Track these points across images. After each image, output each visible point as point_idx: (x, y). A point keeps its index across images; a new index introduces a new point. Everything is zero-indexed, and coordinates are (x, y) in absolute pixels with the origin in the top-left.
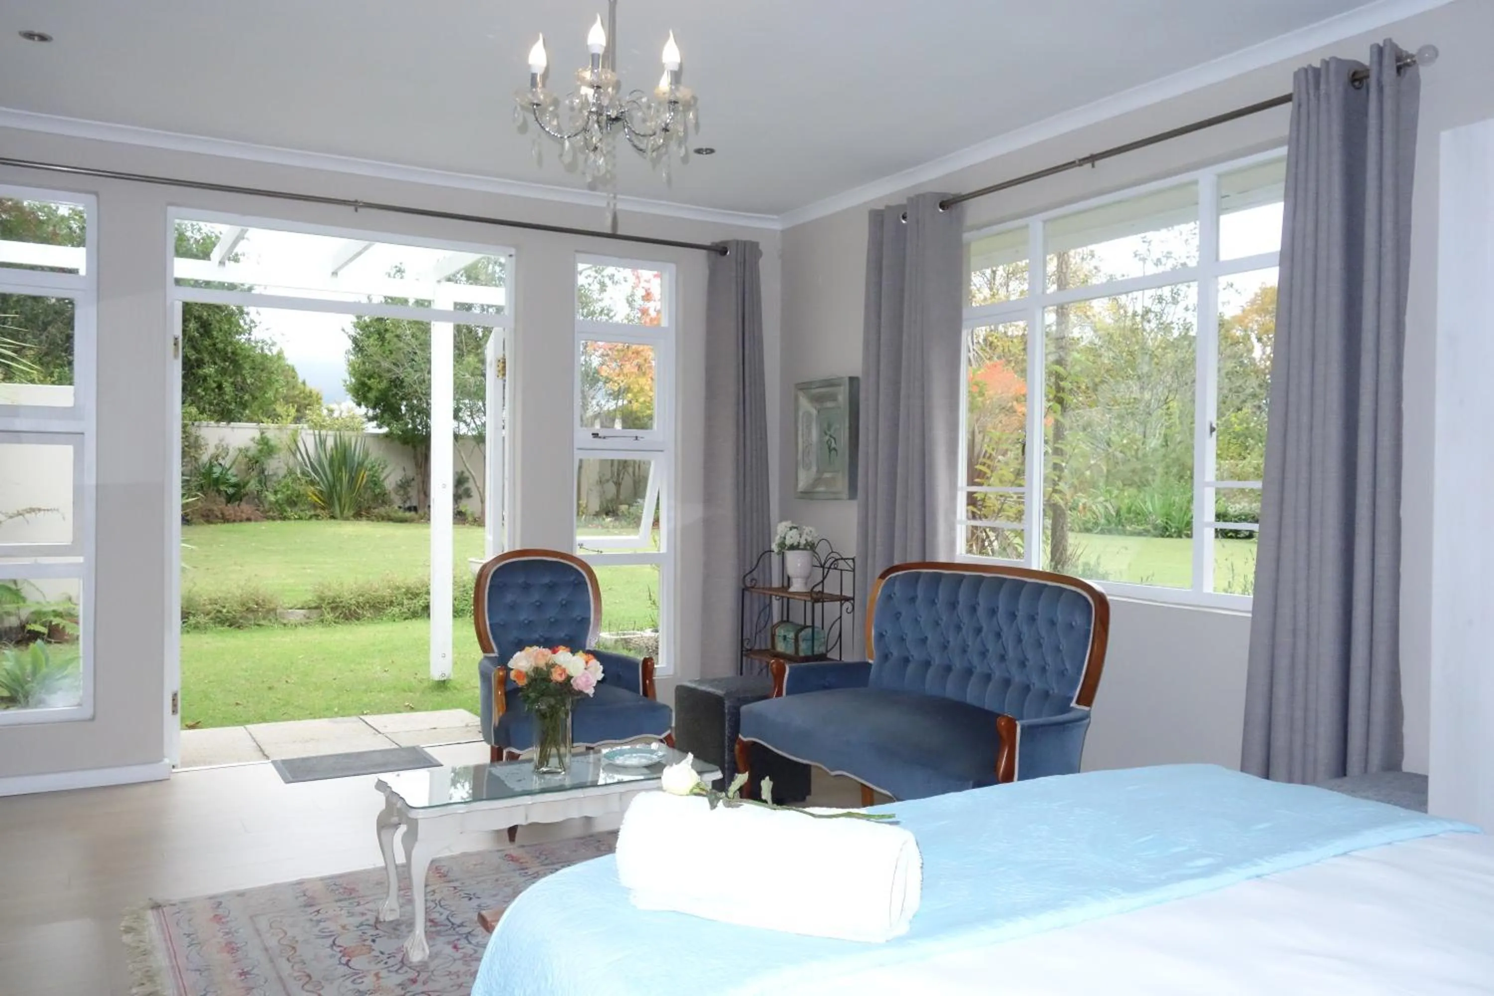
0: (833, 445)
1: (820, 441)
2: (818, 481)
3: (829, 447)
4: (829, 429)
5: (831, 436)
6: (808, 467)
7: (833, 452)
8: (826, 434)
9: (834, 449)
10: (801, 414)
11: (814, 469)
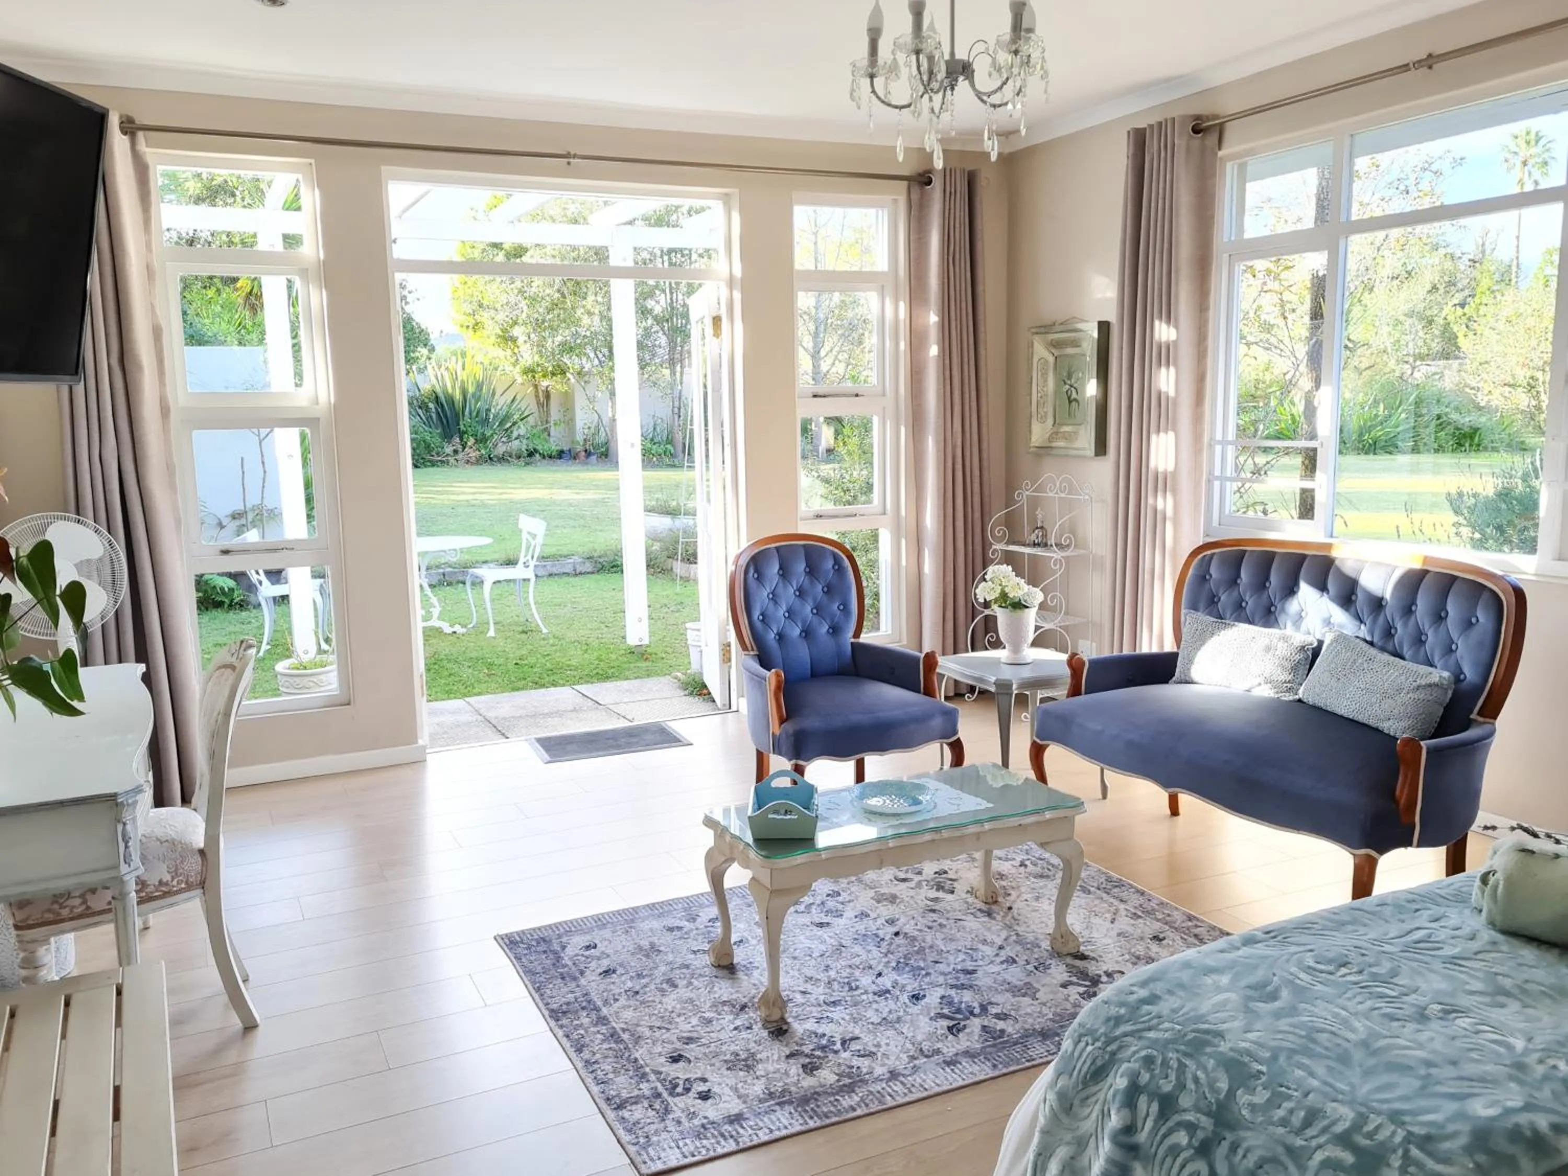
0: (1074, 395)
1: (1057, 392)
2: (1054, 436)
3: (1069, 398)
4: (1070, 377)
5: (1071, 386)
6: (1043, 420)
7: (1074, 403)
8: (1065, 383)
9: (1075, 400)
10: (1035, 360)
11: (1050, 421)
